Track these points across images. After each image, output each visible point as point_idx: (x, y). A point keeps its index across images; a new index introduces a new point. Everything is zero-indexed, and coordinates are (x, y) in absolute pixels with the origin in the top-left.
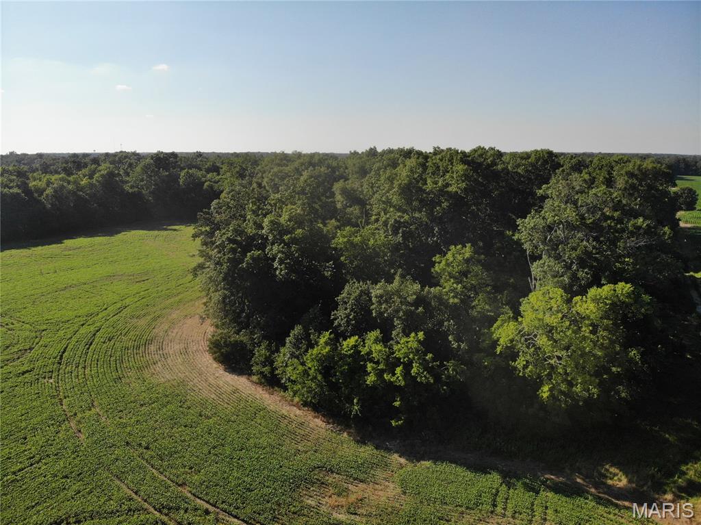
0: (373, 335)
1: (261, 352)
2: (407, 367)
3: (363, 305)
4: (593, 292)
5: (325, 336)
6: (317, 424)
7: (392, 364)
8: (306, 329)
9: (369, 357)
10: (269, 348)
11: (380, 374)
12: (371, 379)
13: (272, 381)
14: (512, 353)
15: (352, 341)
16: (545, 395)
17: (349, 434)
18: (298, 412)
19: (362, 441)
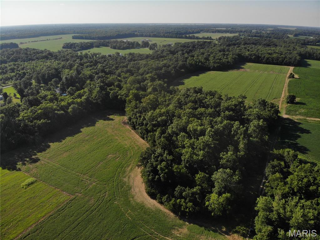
0: (183, 200)
1: (158, 196)
2: (189, 209)
3: (181, 193)
4: (224, 195)
5: (173, 199)
6: (172, 215)
7: (187, 208)
8: (169, 196)
9: (182, 205)
10: (160, 195)
11: (184, 208)
12: (182, 209)
13: (161, 203)
14: (208, 206)
15: (179, 200)
16: (213, 215)
17: (178, 217)
18: (168, 211)
19: (180, 219)
